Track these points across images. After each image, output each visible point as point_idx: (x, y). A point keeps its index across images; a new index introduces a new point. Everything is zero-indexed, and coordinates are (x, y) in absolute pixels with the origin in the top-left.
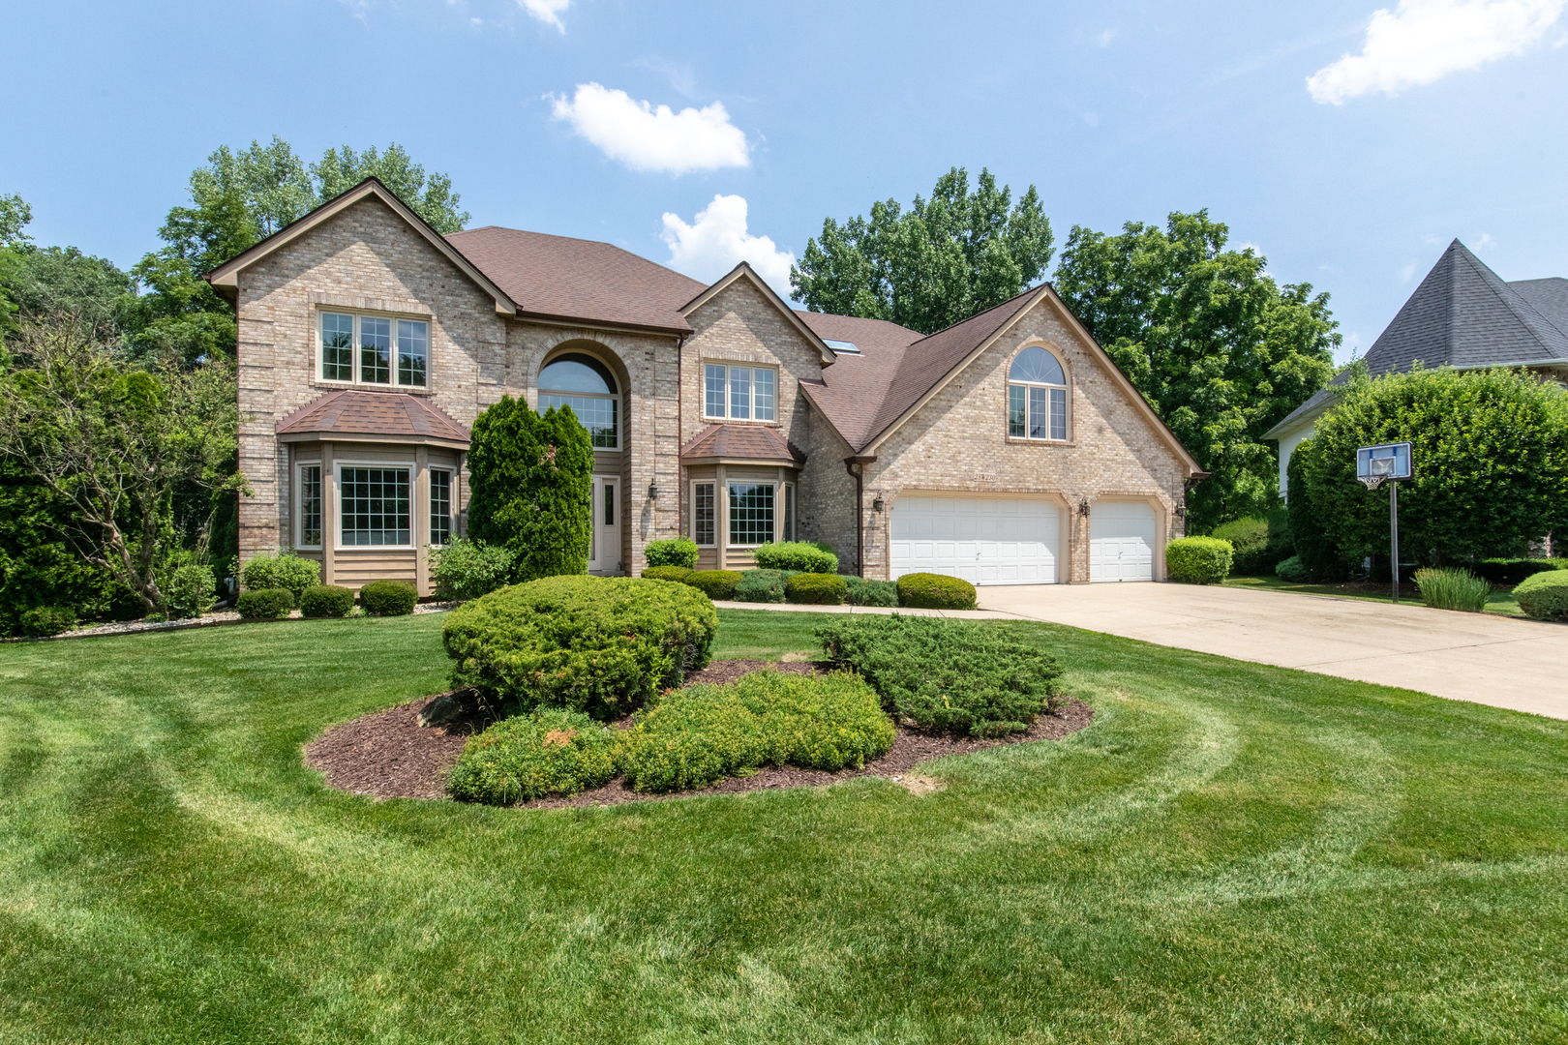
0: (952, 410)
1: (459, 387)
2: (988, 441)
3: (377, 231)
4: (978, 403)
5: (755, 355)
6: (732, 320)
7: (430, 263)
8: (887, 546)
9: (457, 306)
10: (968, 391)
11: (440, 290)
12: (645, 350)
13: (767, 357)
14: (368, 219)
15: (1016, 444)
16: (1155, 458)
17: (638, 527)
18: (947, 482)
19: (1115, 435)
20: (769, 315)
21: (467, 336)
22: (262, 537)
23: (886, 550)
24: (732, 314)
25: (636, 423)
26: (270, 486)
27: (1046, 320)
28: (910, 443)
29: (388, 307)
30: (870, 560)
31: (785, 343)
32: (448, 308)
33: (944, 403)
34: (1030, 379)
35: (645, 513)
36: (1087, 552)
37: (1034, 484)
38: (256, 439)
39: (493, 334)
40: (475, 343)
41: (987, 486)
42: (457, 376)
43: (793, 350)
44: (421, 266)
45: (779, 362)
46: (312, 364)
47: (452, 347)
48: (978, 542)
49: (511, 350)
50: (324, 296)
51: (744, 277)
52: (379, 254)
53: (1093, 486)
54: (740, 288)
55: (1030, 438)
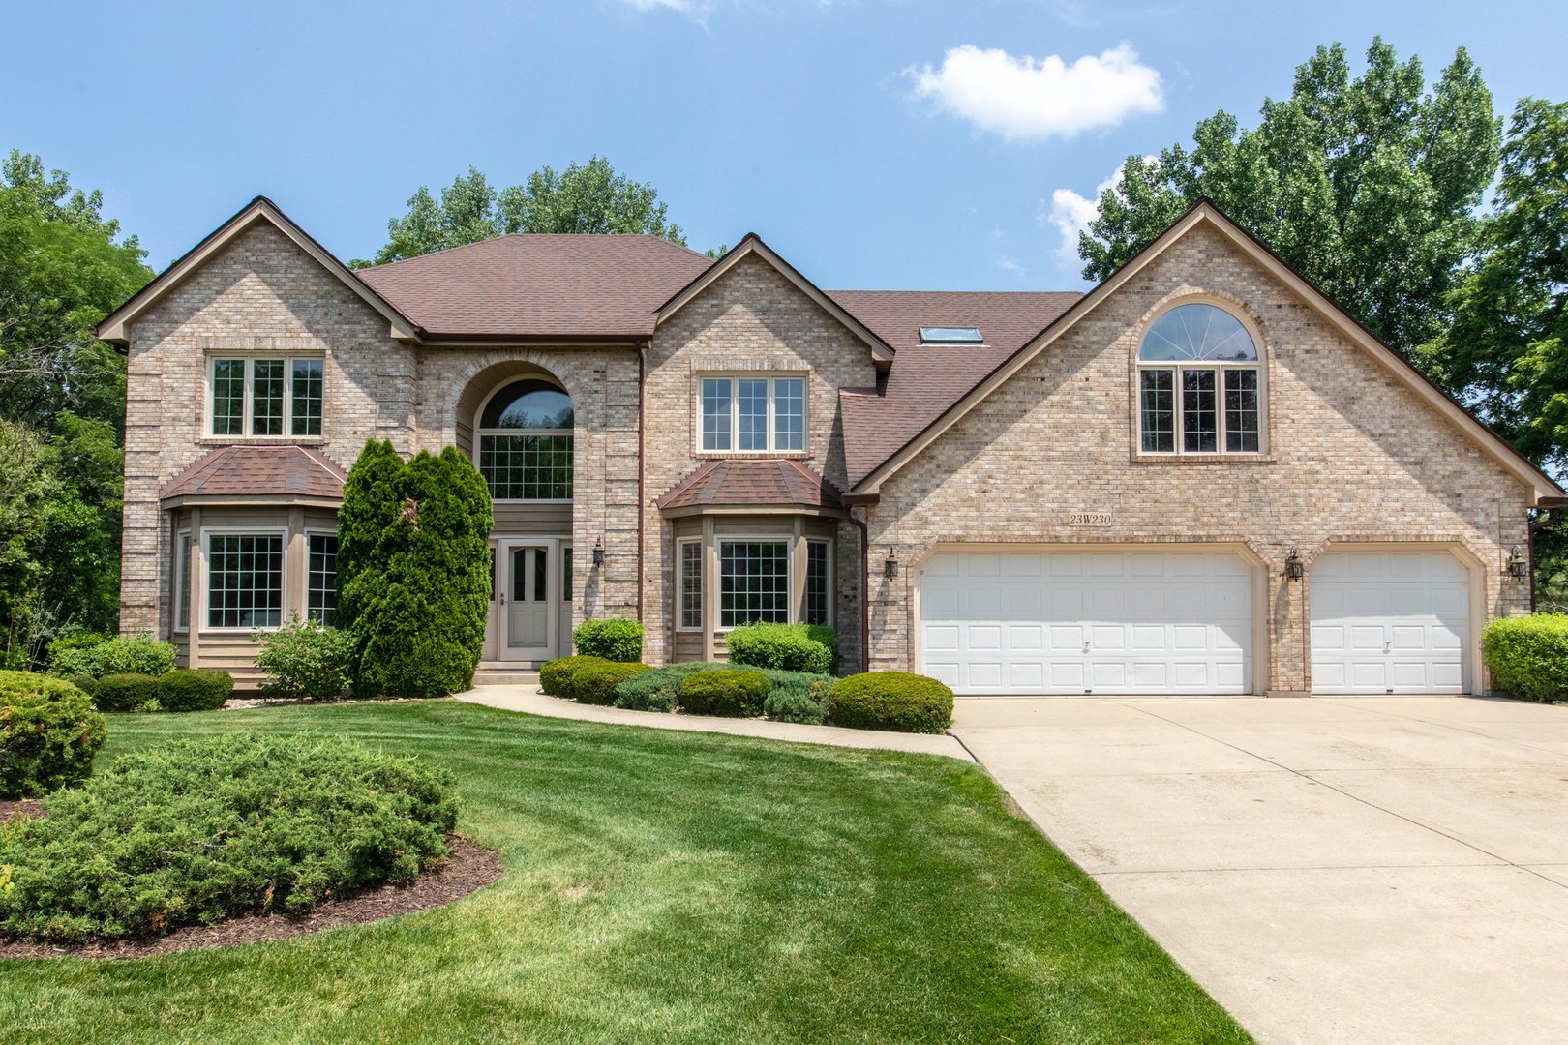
0: (1027, 416)
1: (355, 433)
2: (1096, 461)
3: (269, 259)
4: (1077, 403)
5: (773, 360)
6: (740, 315)
7: (326, 288)
8: (909, 630)
9: (355, 336)
10: (1057, 386)
11: (336, 318)
12: (593, 368)
13: (791, 362)
14: (261, 246)
15: (1151, 464)
16: (1458, 474)
17: (581, 603)
18: (1017, 530)
19: (1363, 439)
20: (792, 302)
21: (365, 370)
22: (143, 617)
23: (909, 635)
24: (738, 308)
25: (579, 465)
26: (152, 559)
27: (1210, 258)
28: (951, 471)
29: (279, 345)
30: (880, 651)
31: (818, 339)
32: (344, 340)
33: (1011, 407)
34: (1185, 358)
35: (592, 585)
36: (1305, 640)
37: (1189, 528)
38: (140, 507)
39: (396, 365)
40: (374, 379)
41: (1094, 534)
42: (353, 421)
43: (831, 348)
44: (316, 293)
45: (809, 367)
46: (198, 419)
47: (348, 386)
48: (1087, 625)
49: (424, 383)
50: (212, 340)
51: (753, 253)
52: (270, 285)
53: (1314, 529)
54: (751, 271)
55: (1183, 453)
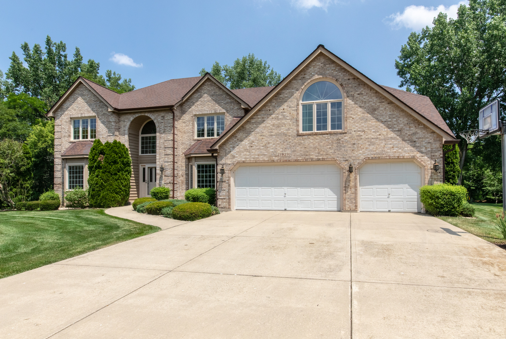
0: (265, 122)
1: (103, 137)
2: (286, 135)
3: (83, 93)
4: (280, 117)
5: (215, 110)
6: (206, 97)
7: (96, 99)
8: (229, 190)
9: (103, 111)
10: (274, 112)
11: (98, 107)
12: (161, 116)
13: (220, 110)
14: (82, 89)
15: (304, 135)
16: (415, 134)
17: (158, 183)
18: (261, 158)
19: (379, 123)
20: (220, 92)
21: (105, 120)
22: (59, 187)
23: (229, 192)
24: (206, 95)
25: (158, 144)
26: (60, 172)
27: (325, 65)
28: (241, 141)
29: (86, 115)
30: (220, 196)
31: (228, 103)
32: (100, 113)
33: (260, 119)
34: (317, 99)
35: (161, 177)
36: (356, 193)
37: (316, 156)
38: (58, 159)
39: (112, 119)
40: (107, 123)
41: (285, 159)
42: (102, 134)
43: (231, 105)
44: (94, 100)
45: (225, 111)
46: (69, 136)
47: (101, 125)
48: (286, 188)
49: (120, 123)
50: (72, 115)
51: (208, 79)
52: (84, 99)
53: (360, 154)
54: (209, 84)
55: (316, 131)
